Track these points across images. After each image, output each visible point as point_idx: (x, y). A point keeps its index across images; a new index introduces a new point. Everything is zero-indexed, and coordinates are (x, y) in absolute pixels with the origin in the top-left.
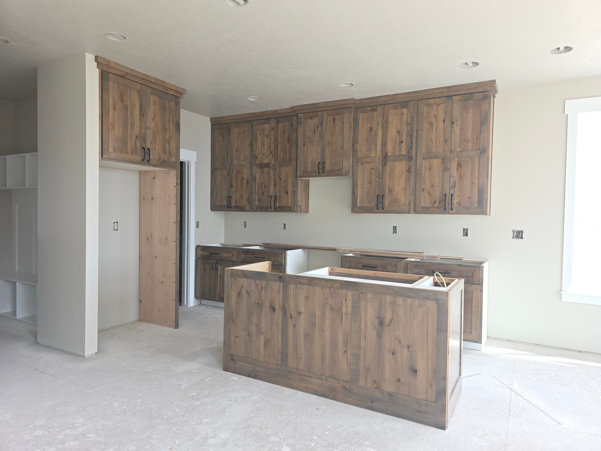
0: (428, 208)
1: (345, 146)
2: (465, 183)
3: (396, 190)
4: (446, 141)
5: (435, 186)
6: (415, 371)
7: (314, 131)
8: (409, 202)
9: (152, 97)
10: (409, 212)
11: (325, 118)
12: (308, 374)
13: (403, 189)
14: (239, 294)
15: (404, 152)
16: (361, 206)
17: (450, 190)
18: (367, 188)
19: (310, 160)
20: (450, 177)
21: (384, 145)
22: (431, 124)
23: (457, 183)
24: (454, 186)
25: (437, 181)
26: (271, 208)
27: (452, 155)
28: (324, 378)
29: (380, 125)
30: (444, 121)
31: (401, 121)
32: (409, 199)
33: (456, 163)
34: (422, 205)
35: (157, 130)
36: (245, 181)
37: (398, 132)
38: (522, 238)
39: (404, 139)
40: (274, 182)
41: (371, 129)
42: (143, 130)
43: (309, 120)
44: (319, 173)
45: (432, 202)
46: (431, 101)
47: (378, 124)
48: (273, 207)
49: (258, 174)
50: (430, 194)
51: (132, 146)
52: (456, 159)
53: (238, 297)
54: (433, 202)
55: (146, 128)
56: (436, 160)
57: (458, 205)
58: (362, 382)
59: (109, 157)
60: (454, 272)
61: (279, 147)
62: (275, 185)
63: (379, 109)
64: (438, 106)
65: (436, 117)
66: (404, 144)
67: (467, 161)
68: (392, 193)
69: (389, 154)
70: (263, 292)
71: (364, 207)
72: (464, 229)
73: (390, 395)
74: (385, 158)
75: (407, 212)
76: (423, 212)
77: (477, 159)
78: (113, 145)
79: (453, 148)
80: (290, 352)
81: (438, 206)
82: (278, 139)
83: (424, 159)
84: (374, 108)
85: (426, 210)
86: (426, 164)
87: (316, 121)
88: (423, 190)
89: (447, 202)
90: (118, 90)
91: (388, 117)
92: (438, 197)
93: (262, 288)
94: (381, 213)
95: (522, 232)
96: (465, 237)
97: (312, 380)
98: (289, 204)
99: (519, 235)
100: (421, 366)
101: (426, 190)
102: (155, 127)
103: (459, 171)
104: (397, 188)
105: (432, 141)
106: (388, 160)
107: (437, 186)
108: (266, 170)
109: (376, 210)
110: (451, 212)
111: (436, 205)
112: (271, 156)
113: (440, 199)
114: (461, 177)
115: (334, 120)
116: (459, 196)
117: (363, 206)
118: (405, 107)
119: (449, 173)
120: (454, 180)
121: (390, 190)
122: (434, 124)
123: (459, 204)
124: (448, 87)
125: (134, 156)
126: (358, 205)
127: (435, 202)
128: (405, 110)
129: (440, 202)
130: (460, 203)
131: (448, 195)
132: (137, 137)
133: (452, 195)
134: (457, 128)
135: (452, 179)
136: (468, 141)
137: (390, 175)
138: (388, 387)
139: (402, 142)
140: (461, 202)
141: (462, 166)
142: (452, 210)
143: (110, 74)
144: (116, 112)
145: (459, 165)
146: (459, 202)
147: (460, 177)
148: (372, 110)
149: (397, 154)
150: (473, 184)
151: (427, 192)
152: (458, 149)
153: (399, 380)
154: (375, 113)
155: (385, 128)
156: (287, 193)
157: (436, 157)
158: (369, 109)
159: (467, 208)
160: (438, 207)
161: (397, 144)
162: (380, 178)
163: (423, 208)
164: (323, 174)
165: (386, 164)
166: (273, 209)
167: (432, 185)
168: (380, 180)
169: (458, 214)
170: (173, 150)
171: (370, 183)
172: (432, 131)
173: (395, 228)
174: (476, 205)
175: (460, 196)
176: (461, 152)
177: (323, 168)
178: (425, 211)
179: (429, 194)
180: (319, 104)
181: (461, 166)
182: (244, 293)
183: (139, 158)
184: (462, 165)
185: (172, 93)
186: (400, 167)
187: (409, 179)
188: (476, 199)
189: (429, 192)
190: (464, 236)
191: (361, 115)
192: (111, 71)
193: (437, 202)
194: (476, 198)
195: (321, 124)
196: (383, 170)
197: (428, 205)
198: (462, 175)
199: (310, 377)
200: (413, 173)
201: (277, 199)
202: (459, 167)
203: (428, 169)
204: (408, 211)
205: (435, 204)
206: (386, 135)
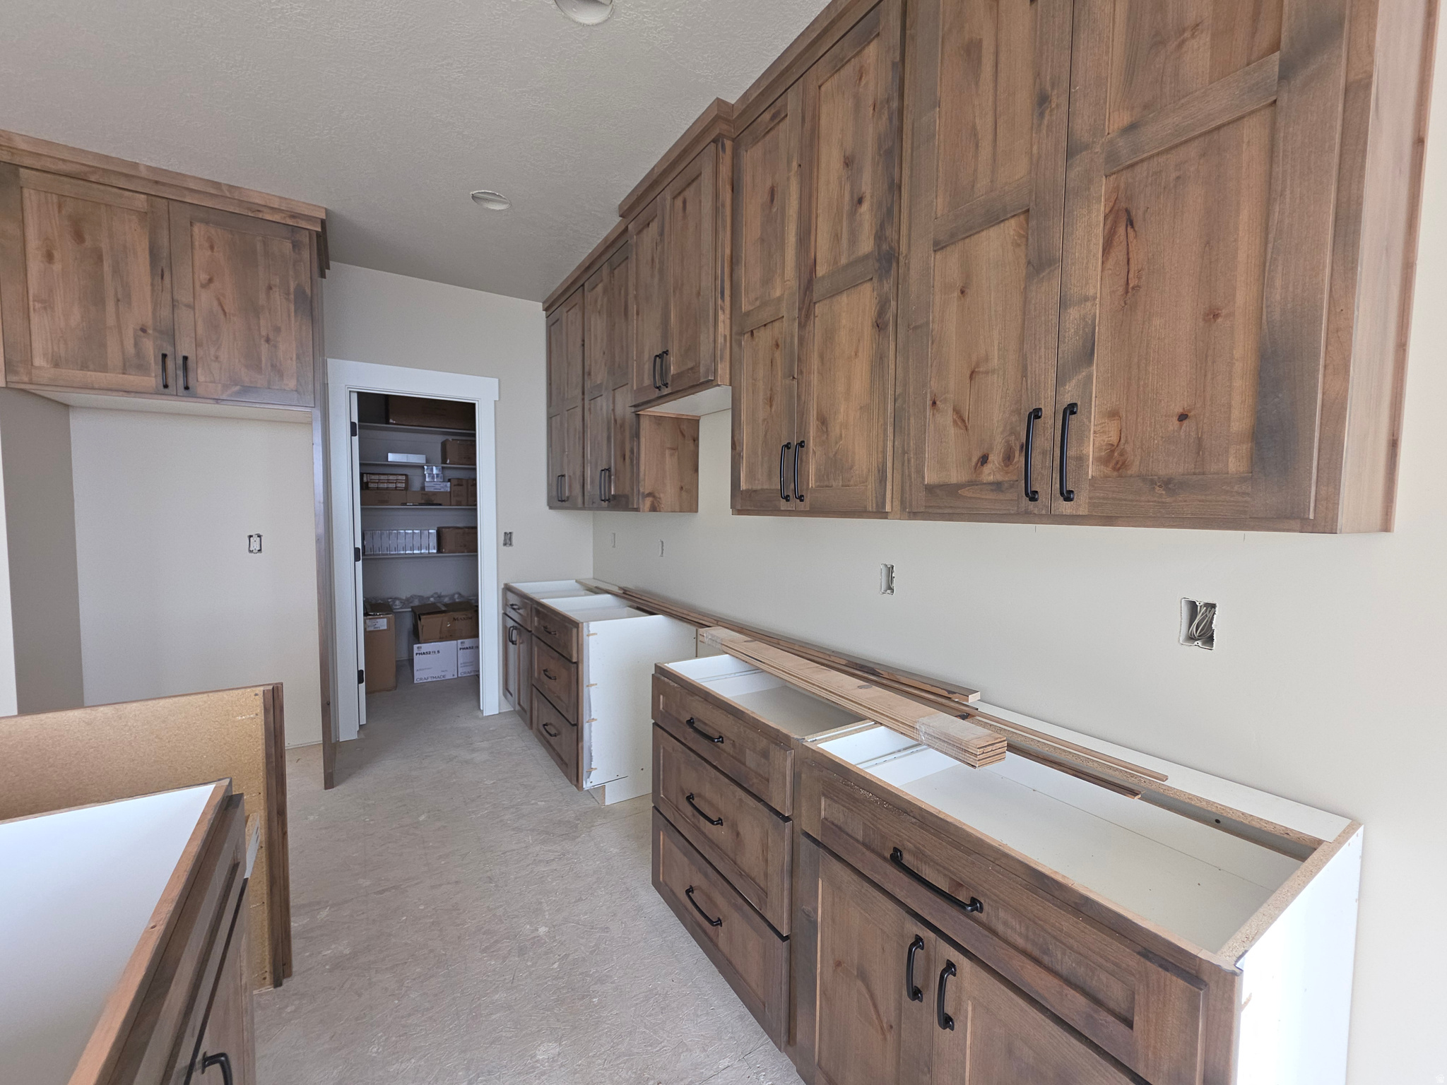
0: (951, 490)
2: (1157, 322)
3: (841, 417)
4: (1043, 100)
5: (987, 373)
8: (881, 466)
9: (198, 230)
10: (881, 514)
11: (668, 208)
13: (861, 408)
15: (866, 244)
16: (750, 488)
17: (1060, 381)
18: (764, 420)
19: (646, 354)
20: (1063, 304)
21: (805, 237)
22: (972, 51)
23: (1102, 333)
24: (1088, 354)
25: (996, 343)
26: (604, 501)
27: (1073, 174)
29: (795, 165)
31: (858, 105)
32: (880, 449)
33: (1099, 211)
34: (930, 477)
35: (223, 310)
36: (577, 437)
37: (848, 162)
39: (866, 183)
40: (608, 430)
41: (772, 194)
42: (165, 312)
44: (659, 389)
45: (970, 459)
47: (789, 163)
48: (604, 497)
49: (591, 416)
50: (963, 421)
51: (123, 353)
52: (1102, 187)
54: (975, 460)
55: (173, 306)
56: (993, 233)
57: (1108, 471)
59: (31, 379)
60: (1002, 914)
62: (608, 439)
63: (792, 99)
66: (865, 207)
67: (1173, 175)
68: (829, 430)
69: (820, 269)
71: (755, 491)
72: (1193, 606)
74: (808, 289)
75: (874, 510)
76: (930, 510)
77: (1253, 133)
78: (50, 351)
79: (1082, 126)
81: (999, 477)
83: (938, 246)
84: (780, 103)
85: (945, 502)
86: (948, 266)
87: (655, 228)
88: (934, 403)
89: (1044, 453)
90: (60, 211)
91: (816, 119)
92: (1001, 429)
94: (798, 513)
96: (1197, 649)
98: (627, 489)
101: (945, 400)
102: (215, 303)
103: (1118, 253)
104: (842, 410)
105: (976, 135)
106: (815, 297)
107: (993, 371)
109: (783, 504)
110: (1066, 508)
111: (990, 473)
113: (1007, 442)
114: (1130, 292)
116: (1113, 414)
117: (755, 488)
118: (868, 38)
119: (1056, 283)
120: (1084, 318)
121: (823, 421)
122: (985, 44)
123: (1115, 458)
125: (131, 378)
126: (742, 486)
127: (984, 460)
129: (1005, 458)
130: (1121, 454)
131: (1047, 412)
132: (143, 330)
133: (1071, 409)
135: (1073, 313)
136: (1187, 34)
137: (822, 357)
139: (861, 201)
140: (1129, 448)
141: (1138, 215)
142: (1068, 496)
143: (22, 170)
144: (57, 267)
145: (1122, 219)
146: (1112, 449)
147: (1121, 291)
148: (774, 117)
149: (844, 260)
150: (1220, 320)
151: (950, 411)
152: (1118, 119)
154: (782, 127)
155: (807, 169)
156: (625, 458)
157: (994, 219)
158: (767, 117)
159: (1168, 484)
160: (997, 486)
161: (845, 216)
162: (794, 378)
163: (930, 489)
164: (666, 391)
165: (809, 314)
166: (606, 504)
167: (973, 373)
168: (795, 382)
169: (1109, 520)
170: (289, 361)
171: (771, 401)
172: (977, 84)
174: (1235, 463)
175: (1123, 414)
176: (1132, 128)
177: (666, 369)
178: (940, 507)
179: (961, 420)
181: (1131, 223)
183: (153, 381)
184: (1140, 213)
185: (277, 218)
186: (855, 314)
187: (881, 358)
188: (1240, 419)
189: (957, 411)
190: (1191, 638)
191: (748, 157)
192: (28, 161)
193: (995, 459)
194: (1236, 413)
196: (801, 340)
197: (954, 477)
198: (1139, 278)
201: (611, 477)
202: (1121, 230)
203: (956, 294)
204: (877, 505)
205: (987, 469)
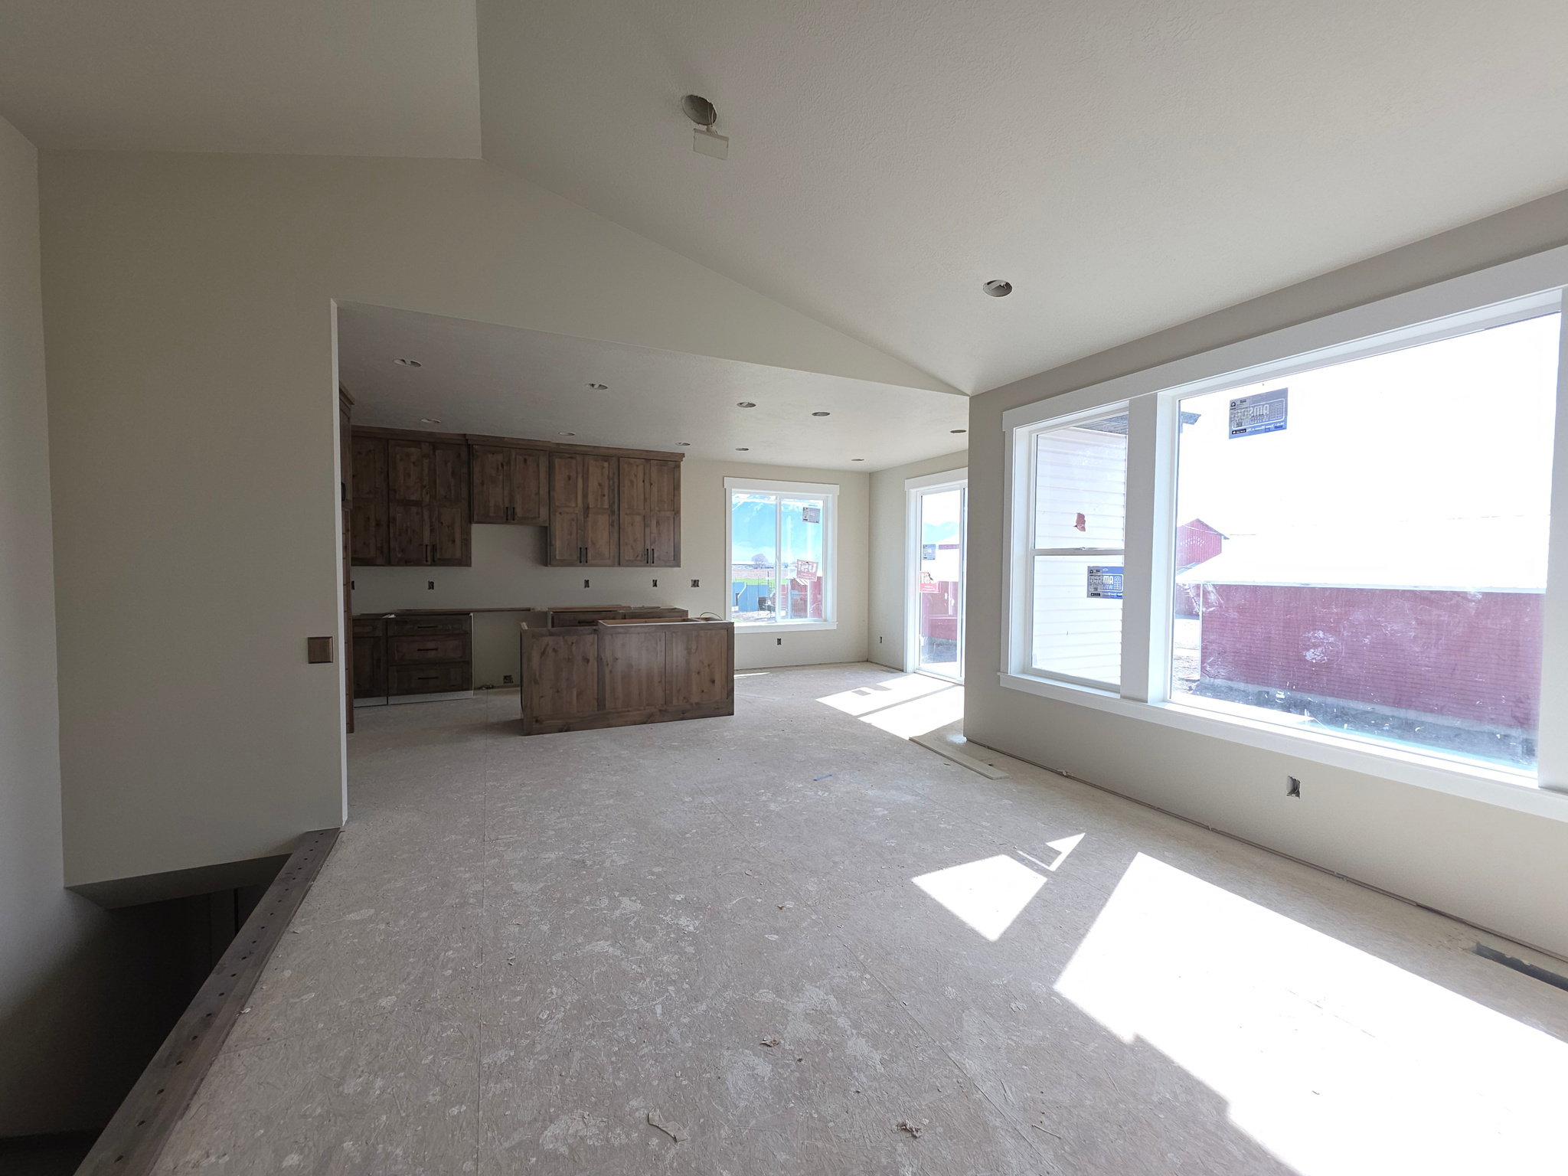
0: (632, 561)
1: (541, 492)
2: (663, 540)
3: (599, 543)
4: (646, 500)
6: (713, 682)
7: (498, 469)
8: (613, 556)
10: (614, 566)
11: (514, 456)
12: (627, 709)
13: (606, 542)
14: (543, 653)
15: (606, 506)
17: (651, 545)
18: (568, 539)
19: (492, 503)
20: (651, 533)
21: (585, 496)
22: (632, 482)
23: (656, 539)
24: (655, 542)
25: (639, 536)
26: (427, 561)
27: (651, 513)
28: (642, 708)
29: (580, 475)
30: (644, 481)
31: (602, 474)
32: (613, 552)
33: (655, 521)
34: (626, 558)
36: (373, 523)
37: (600, 485)
38: (698, 586)
39: (606, 492)
40: (431, 526)
41: (569, 478)
43: (490, 456)
44: (507, 520)
45: (635, 556)
46: (632, 460)
47: (577, 473)
48: (429, 559)
49: (400, 515)
52: (655, 518)
53: (541, 657)
56: (637, 516)
57: (658, 559)
58: (675, 702)
61: (438, 481)
62: (432, 531)
63: (579, 458)
64: (637, 466)
65: (636, 476)
66: (606, 498)
67: (663, 520)
68: (596, 546)
69: (590, 506)
70: (574, 647)
71: (562, 559)
72: (653, 580)
73: (697, 704)
74: (587, 509)
79: (652, 507)
80: (608, 694)
81: (641, 559)
82: (435, 470)
83: (626, 514)
84: (573, 455)
85: (631, 564)
86: (628, 519)
87: (500, 458)
88: (626, 544)
89: (650, 556)
91: (588, 468)
92: (641, 551)
93: (573, 643)
94: (584, 566)
95: (698, 581)
97: (631, 713)
98: (458, 555)
99: (695, 583)
100: (717, 677)
101: (629, 543)
103: (657, 528)
104: (600, 541)
105: (633, 498)
106: (589, 512)
107: (639, 541)
108: (414, 509)
109: (579, 564)
111: (639, 558)
112: (424, 491)
113: (642, 553)
114: (659, 534)
115: (525, 460)
116: (658, 551)
118: (606, 461)
119: (649, 529)
120: (654, 536)
121: (594, 544)
122: (634, 482)
124: (647, 451)
126: (557, 558)
127: (638, 556)
128: (606, 464)
129: (642, 556)
130: (660, 556)
131: (649, 549)
133: (653, 549)
134: (655, 489)
135: (652, 535)
136: (665, 502)
137: (592, 528)
138: (695, 699)
139: (604, 495)
142: (653, 563)
145: (658, 523)
148: (571, 458)
149: (599, 506)
150: (670, 540)
152: (657, 509)
153: (703, 691)
154: (574, 461)
155: (586, 480)
156: (454, 541)
157: (638, 514)
158: (567, 455)
159: (665, 561)
160: (641, 561)
161: (599, 497)
163: (627, 561)
164: (513, 522)
165: (587, 516)
166: (429, 563)
167: (635, 540)
168: (583, 532)
171: (571, 534)
172: (633, 488)
173: (587, 582)
174: (672, 559)
175: (660, 551)
176: (659, 511)
177: (514, 513)
179: (632, 548)
180: (506, 439)
182: (549, 650)
184: (660, 523)
186: (603, 520)
187: (612, 532)
188: (672, 553)
189: (631, 546)
190: (654, 586)
191: (557, 461)
193: (640, 556)
195: (509, 463)
196: (585, 522)
197: (632, 558)
198: (661, 532)
199: (629, 711)
200: (616, 527)
201: (436, 550)
202: (658, 525)
203: (630, 525)
206: (588, 487)
